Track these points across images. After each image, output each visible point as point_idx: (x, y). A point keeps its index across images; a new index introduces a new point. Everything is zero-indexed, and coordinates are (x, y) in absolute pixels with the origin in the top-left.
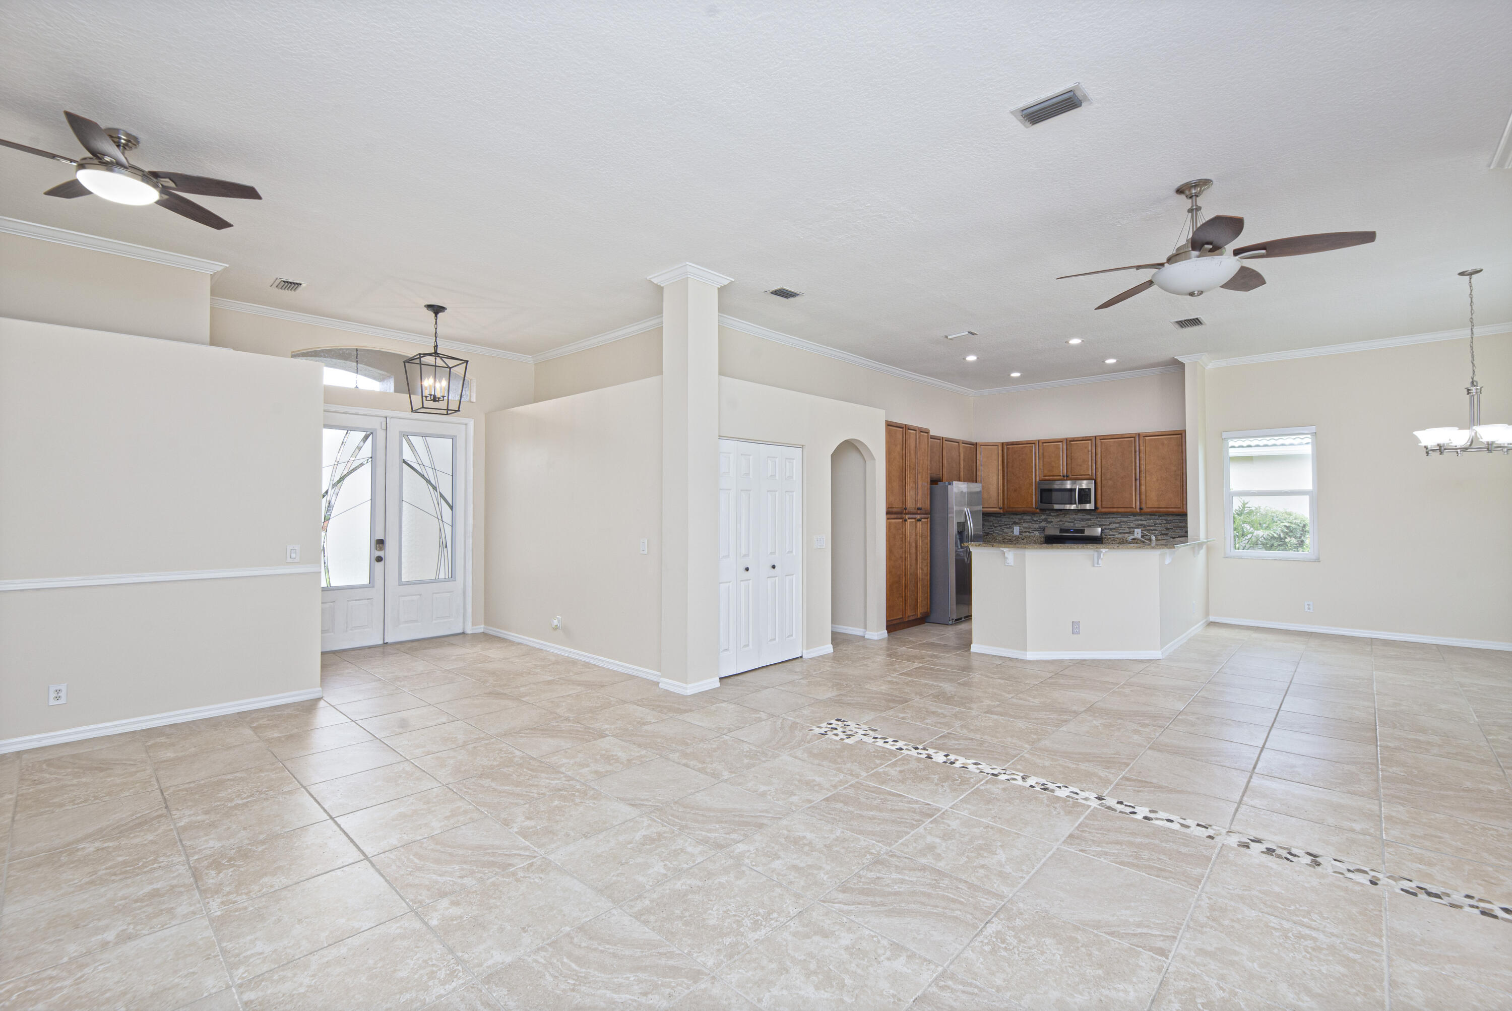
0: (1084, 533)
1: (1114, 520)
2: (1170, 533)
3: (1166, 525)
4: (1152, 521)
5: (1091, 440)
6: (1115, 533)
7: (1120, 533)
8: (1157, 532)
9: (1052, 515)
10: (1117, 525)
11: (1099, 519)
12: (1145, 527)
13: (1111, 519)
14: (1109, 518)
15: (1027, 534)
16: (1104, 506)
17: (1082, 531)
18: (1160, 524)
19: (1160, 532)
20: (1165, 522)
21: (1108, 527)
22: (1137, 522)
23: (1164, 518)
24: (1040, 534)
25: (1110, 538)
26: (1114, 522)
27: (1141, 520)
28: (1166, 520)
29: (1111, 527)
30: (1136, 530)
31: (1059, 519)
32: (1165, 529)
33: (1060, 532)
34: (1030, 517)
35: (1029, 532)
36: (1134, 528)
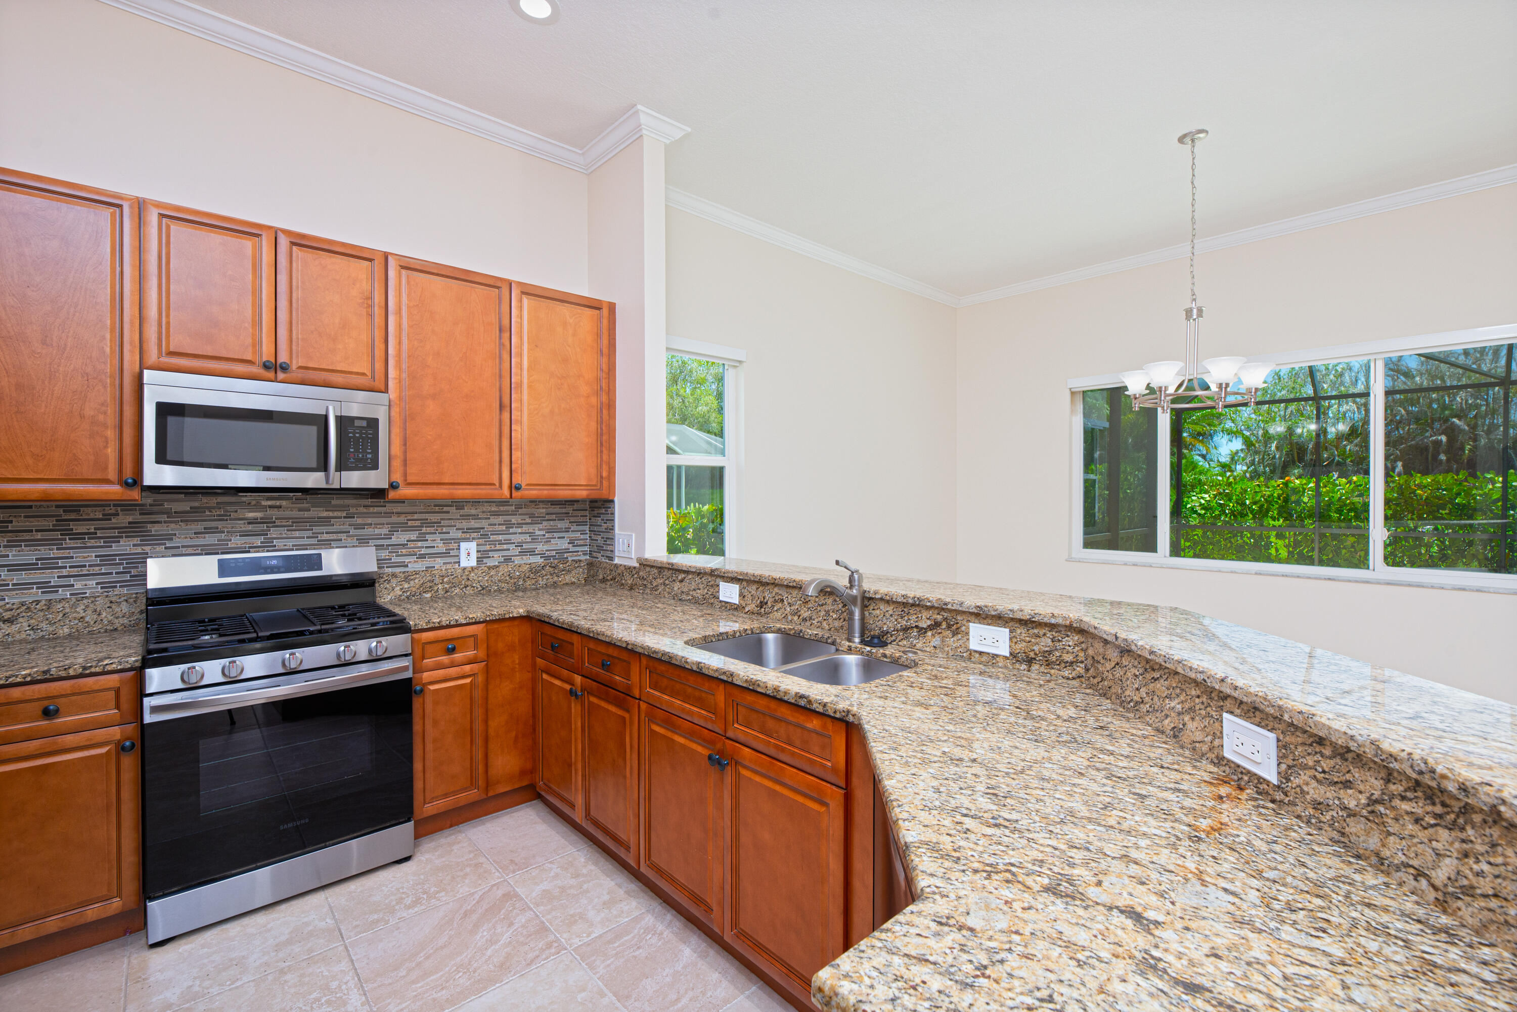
0: (320, 568)
1: (402, 519)
2: (540, 547)
3: (530, 529)
4: (501, 519)
5: (370, 260)
6: (406, 560)
7: (422, 556)
8: (512, 547)
9: (168, 513)
10: (413, 536)
11: (360, 521)
12: (485, 536)
13: (394, 519)
14: (390, 514)
15: (35, 594)
16: (411, 479)
17: (315, 562)
18: (520, 525)
19: (519, 545)
20: (528, 520)
21: (386, 542)
22: (465, 524)
23: (530, 511)
24: (107, 586)
25: (394, 575)
26: (405, 527)
27: (476, 517)
28: (532, 516)
29: (394, 540)
30: (464, 545)
31: (200, 527)
32: (529, 539)
33: (222, 574)
34: (50, 523)
35: (44, 586)
36: (458, 541)
